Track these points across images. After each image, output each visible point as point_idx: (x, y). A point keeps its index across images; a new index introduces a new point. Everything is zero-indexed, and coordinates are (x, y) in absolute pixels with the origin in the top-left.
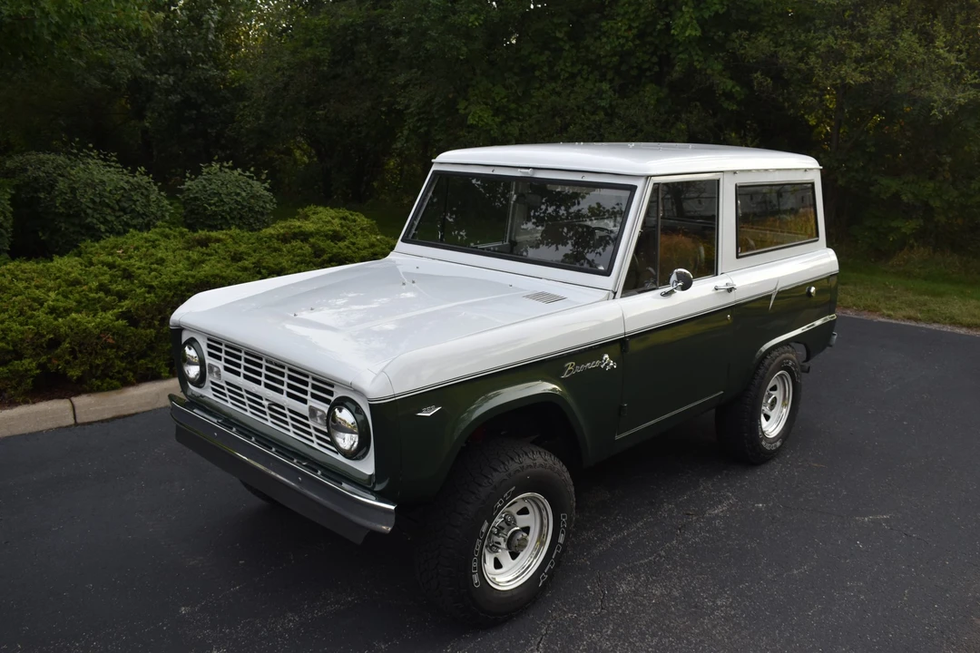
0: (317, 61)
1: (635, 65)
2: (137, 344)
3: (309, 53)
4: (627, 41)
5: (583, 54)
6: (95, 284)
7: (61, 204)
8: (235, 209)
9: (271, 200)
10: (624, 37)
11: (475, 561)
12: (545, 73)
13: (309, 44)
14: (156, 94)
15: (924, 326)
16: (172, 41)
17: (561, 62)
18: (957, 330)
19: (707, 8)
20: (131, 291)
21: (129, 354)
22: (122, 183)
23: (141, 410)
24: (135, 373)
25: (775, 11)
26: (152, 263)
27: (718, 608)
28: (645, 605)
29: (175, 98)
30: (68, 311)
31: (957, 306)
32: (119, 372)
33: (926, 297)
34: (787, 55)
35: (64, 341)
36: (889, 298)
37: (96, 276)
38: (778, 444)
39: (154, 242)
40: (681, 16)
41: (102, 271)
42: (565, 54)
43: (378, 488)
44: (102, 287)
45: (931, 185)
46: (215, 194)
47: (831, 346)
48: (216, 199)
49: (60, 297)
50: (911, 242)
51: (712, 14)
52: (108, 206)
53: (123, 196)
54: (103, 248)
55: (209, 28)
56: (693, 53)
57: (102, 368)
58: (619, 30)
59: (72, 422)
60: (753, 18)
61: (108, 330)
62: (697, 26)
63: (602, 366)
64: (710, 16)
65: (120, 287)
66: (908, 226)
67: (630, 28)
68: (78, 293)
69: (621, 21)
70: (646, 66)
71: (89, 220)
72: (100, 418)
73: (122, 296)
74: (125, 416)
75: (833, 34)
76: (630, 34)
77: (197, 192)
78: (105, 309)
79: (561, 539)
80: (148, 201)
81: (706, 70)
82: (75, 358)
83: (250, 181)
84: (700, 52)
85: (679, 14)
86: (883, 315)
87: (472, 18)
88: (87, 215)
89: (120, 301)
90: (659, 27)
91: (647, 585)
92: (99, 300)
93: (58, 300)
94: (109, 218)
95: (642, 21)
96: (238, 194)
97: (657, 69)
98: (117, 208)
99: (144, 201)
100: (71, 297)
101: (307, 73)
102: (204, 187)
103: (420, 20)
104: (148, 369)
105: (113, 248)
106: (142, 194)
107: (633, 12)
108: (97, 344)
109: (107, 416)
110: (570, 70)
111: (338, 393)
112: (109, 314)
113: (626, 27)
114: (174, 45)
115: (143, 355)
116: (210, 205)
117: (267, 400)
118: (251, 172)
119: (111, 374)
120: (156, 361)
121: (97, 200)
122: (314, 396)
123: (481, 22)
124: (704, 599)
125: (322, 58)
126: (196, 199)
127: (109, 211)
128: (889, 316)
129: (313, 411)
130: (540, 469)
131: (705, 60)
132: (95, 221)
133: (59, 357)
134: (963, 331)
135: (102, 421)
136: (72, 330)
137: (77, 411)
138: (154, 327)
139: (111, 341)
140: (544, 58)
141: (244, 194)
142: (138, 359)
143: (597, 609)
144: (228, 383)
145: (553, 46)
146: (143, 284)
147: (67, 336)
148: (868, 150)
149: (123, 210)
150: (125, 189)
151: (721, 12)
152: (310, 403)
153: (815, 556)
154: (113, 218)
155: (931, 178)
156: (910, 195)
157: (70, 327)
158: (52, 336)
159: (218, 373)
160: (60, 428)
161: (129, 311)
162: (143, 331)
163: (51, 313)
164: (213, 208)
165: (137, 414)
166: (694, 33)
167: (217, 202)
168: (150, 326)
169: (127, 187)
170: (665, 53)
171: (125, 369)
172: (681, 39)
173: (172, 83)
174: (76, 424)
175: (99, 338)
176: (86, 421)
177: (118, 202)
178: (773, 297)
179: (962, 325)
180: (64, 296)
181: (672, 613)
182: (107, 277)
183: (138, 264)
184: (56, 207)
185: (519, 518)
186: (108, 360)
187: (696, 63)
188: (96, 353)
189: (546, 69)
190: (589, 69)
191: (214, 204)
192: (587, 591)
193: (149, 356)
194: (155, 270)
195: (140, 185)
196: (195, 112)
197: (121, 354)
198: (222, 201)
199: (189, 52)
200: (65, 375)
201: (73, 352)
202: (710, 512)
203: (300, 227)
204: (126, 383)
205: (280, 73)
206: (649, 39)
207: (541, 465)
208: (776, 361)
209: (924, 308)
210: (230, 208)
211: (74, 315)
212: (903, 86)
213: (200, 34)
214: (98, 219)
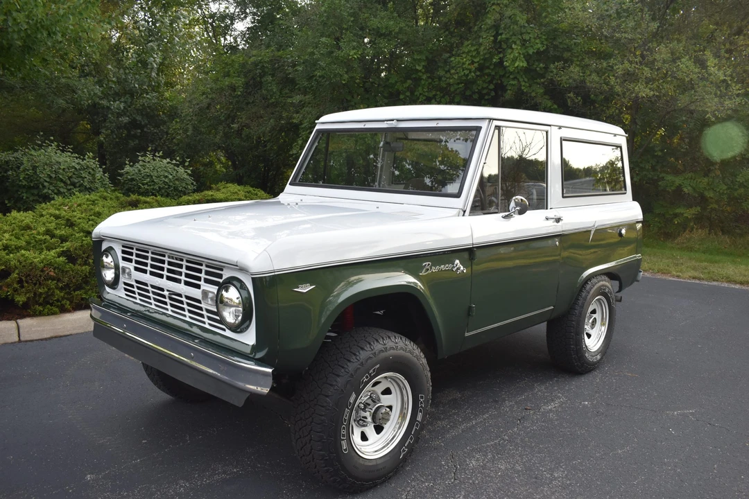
0: (233, 88)
1: (477, 91)
2: (74, 278)
3: (227, 81)
4: (470, 72)
5: (437, 83)
6: (42, 229)
7: (24, 178)
8: (163, 188)
9: (192, 184)
10: (467, 69)
11: (344, 428)
12: (408, 96)
13: (228, 75)
14: (110, 116)
15: (706, 283)
16: (124, 77)
17: (420, 88)
18: (733, 286)
19: (532, 46)
20: (72, 235)
21: (67, 286)
22: (73, 164)
23: (75, 332)
24: (71, 302)
25: (583, 50)
26: (91, 216)
27: (556, 479)
28: (492, 477)
29: (125, 120)
30: (18, 248)
31: (730, 269)
32: (58, 301)
33: (706, 263)
34: (593, 80)
35: (14, 272)
36: (677, 265)
37: (44, 224)
38: (599, 357)
39: (94, 202)
40: (512, 52)
41: (49, 220)
42: (423, 82)
43: (259, 355)
44: (48, 232)
45: (706, 180)
46: (148, 176)
47: (638, 281)
48: (148, 180)
49: (13, 237)
50: (692, 224)
51: (535, 51)
52: (62, 181)
53: (74, 174)
54: (53, 205)
55: (152, 68)
56: (521, 80)
57: (44, 296)
58: (464, 64)
59: (17, 339)
60: (567, 55)
61: (50, 264)
62: (523, 59)
63: (454, 269)
64: (533, 52)
65: (63, 232)
66: (689, 213)
67: (473, 63)
68: (28, 235)
69: (465, 58)
70: (485, 92)
71: (45, 191)
72: (40, 338)
73: (63, 239)
74: (61, 337)
75: (629, 61)
76: (473, 67)
77: (133, 175)
78: (49, 249)
79: (419, 417)
80: (94, 178)
81: (531, 93)
82: (22, 287)
83: (176, 168)
84: (526, 80)
85: (510, 51)
86: (673, 276)
87: (352, 53)
88: (44, 187)
89: (62, 243)
90: (494, 60)
91: (493, 461)
92: (45, 241)
93: (11, 240)
94: (62, 190)
95: (482, 58)
96: (166, 177)
97: (493, 94)
98: (69, 182)
99: (91, 178)
100: (22, 238)
101: (225, 95)
102: (139, 171)
103: (313, 53)
104: (82, 299)
105: (60, 206)
106: (89, 173)
107: (475, 50)
108: (40, 276)
109: (46, 336)
110: (426, 94)
111: (226, 274)
112: (52, 253)
113: (470, 62)
114: (125, 80)
115: (79, 288)
116: (143, 184)
117: (168, 291)
118: (177, 161)
119: (51, 301)
120: (90, 292)
121: (53, 176)
122: (207, 281)
123: (359, 56)
124: (543, 472)
125: (236, 85)
126: (132, 180)
127: (62, 185)
128: (678, 277)
129: (205, 293)
130: (401, 352)
131: (530, 86)
132: (50, 192)
133: (8, 286)
134: (737, 286)
135: (42, 340)
136: (21, 263)
137: (21, 331)
138: (89, 265)
139: (52, 274)
140: (406, 85)
141: (170, 177)
142: (75, 291)
143: (450, 479)
144: (137, 282)
145: (414, 76)
146: (82, 230)
147: (16, 268)
148: (656, 154)
149: (74, 184)
150: (76, 168)
151: (542, 49)
152: (202, 288)
153: (636, 440)
154: (65, 191)
155: (706, 175)
156: (689, 188)
157: (19, 261)
158: (3, 267)
159: (129, 274)
160: (5, 344)
161: (68, 250)
162: (79, 267)
163: (4, 250)
164: (146, 187)
165: (71, 335)
166: (521, 64)
167: (149, 182)
168: (86, 263)
169: (77, 167)
170: (499, 82)
171: (63, 298)
172: (511, 69)
173: (122, 108)
174: (20, 341)
175: (42, 271)
176: (30, 339)
177: (70, 178)
178: (592, 232)
179: (736, 282)
180: (16, 237)
181: (515, 482)
182: (53, 224)
183: (79, 215)
184: (20, 181)
185: (383, 397)
186: (49, 289)
187: (523, 88)
188: (40, 284)
189: (408, 94)
190: (442, 95)
191: (147, 183)
192: (441, 466)
193: (83, 288)
194: (92, 220)
195: (88, 167)
196: (139, 131)
197: (60, 285)
198: (153, 181)
199: (137, 86)
200: (13, 300)
201: (20, 282)
202: (545, 407)
203: (212, 195)
204: (64, 310)
205: (204, 96)
206: (487, 71)
207: (402, 348)
208: (595, 287)
209: (706, 271)
210: (159, 187)
211: (23, 252)
212: (683, 101)
213: (145, 72)
214: (53, 191)
